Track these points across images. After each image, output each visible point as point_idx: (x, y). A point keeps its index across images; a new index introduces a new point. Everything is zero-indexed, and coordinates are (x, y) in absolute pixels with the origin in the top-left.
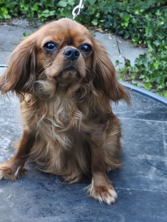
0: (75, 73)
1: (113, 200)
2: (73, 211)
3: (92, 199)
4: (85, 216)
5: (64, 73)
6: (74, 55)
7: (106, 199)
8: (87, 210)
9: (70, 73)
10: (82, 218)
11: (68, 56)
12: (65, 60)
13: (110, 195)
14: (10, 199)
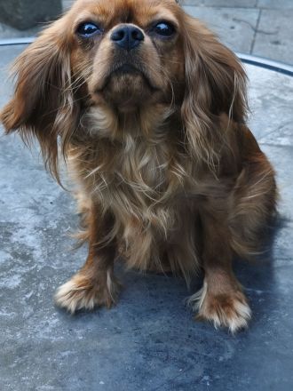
0: (138, 79)
1: (243, 322)
2: (137, 331)
3: (202, 319)
4: (158, 341)
5: (114, 79)
6: (131, 38)
7: (229, 321)
8: (166, 329)
9: (127, 80)
10: (151, 344)
11: (118, 42)
12: (113, 51)
13: (238, 315)
14: (28, 301)
